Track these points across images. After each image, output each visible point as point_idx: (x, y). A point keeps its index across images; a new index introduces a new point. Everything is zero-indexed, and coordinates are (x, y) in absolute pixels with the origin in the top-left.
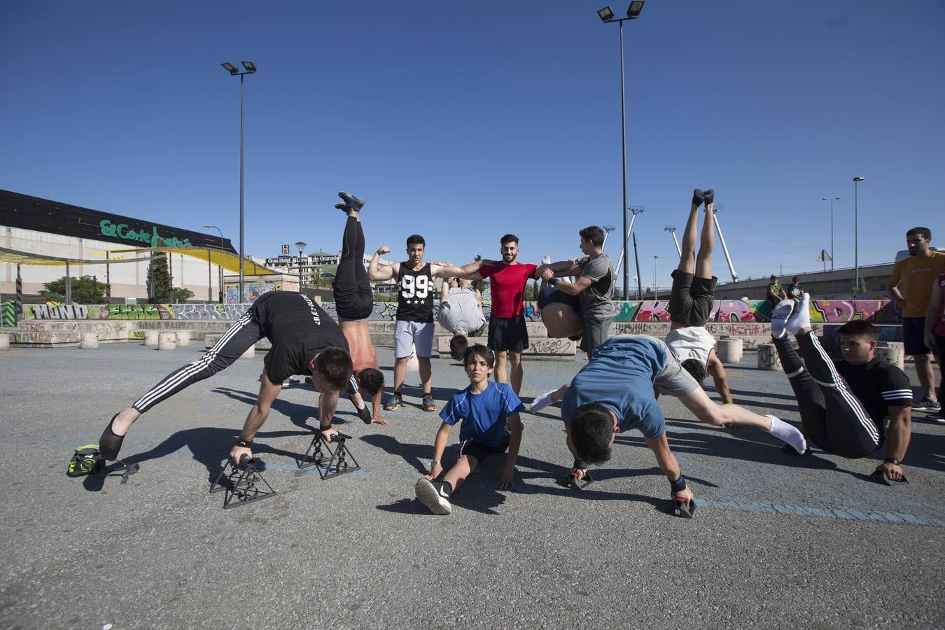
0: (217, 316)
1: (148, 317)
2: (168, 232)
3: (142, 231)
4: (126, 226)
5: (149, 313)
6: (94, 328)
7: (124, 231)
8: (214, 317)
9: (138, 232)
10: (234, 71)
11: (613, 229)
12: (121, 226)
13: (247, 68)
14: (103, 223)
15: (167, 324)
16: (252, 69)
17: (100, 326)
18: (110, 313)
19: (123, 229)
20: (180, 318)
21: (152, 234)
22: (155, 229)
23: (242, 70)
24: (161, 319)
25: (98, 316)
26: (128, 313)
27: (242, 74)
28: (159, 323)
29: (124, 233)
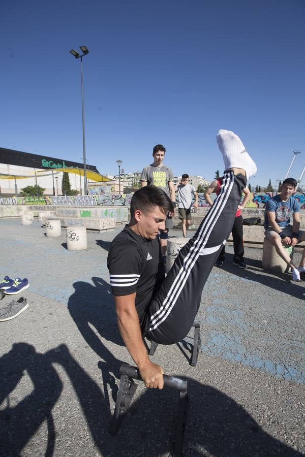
0: (71, 203)
1: (41, 203)
2: (69, 164)
3: (58, 164)
4: (52, 162)
5: (42, 202)
6: (5, 210)
7: (52, 164)
8: (70, 203)
9: (57, 164)
10: (77, 56)
11: (299, 153)
12: (50, 162)
13: (84, 52)
14: (43, 161)
15: (48, 207)
16: (86, 52)
17: (8, 209)
18: (26, 202)
19: (51, 163)
20: (54, 204)
21: (63, 165)
22: (64, 163)
23: (81, 53)
24: (46, 204)
25: (21, 204)
26: (32, 201)
27: (81, 56)
28: (45, 207)
29: (51, 165)
